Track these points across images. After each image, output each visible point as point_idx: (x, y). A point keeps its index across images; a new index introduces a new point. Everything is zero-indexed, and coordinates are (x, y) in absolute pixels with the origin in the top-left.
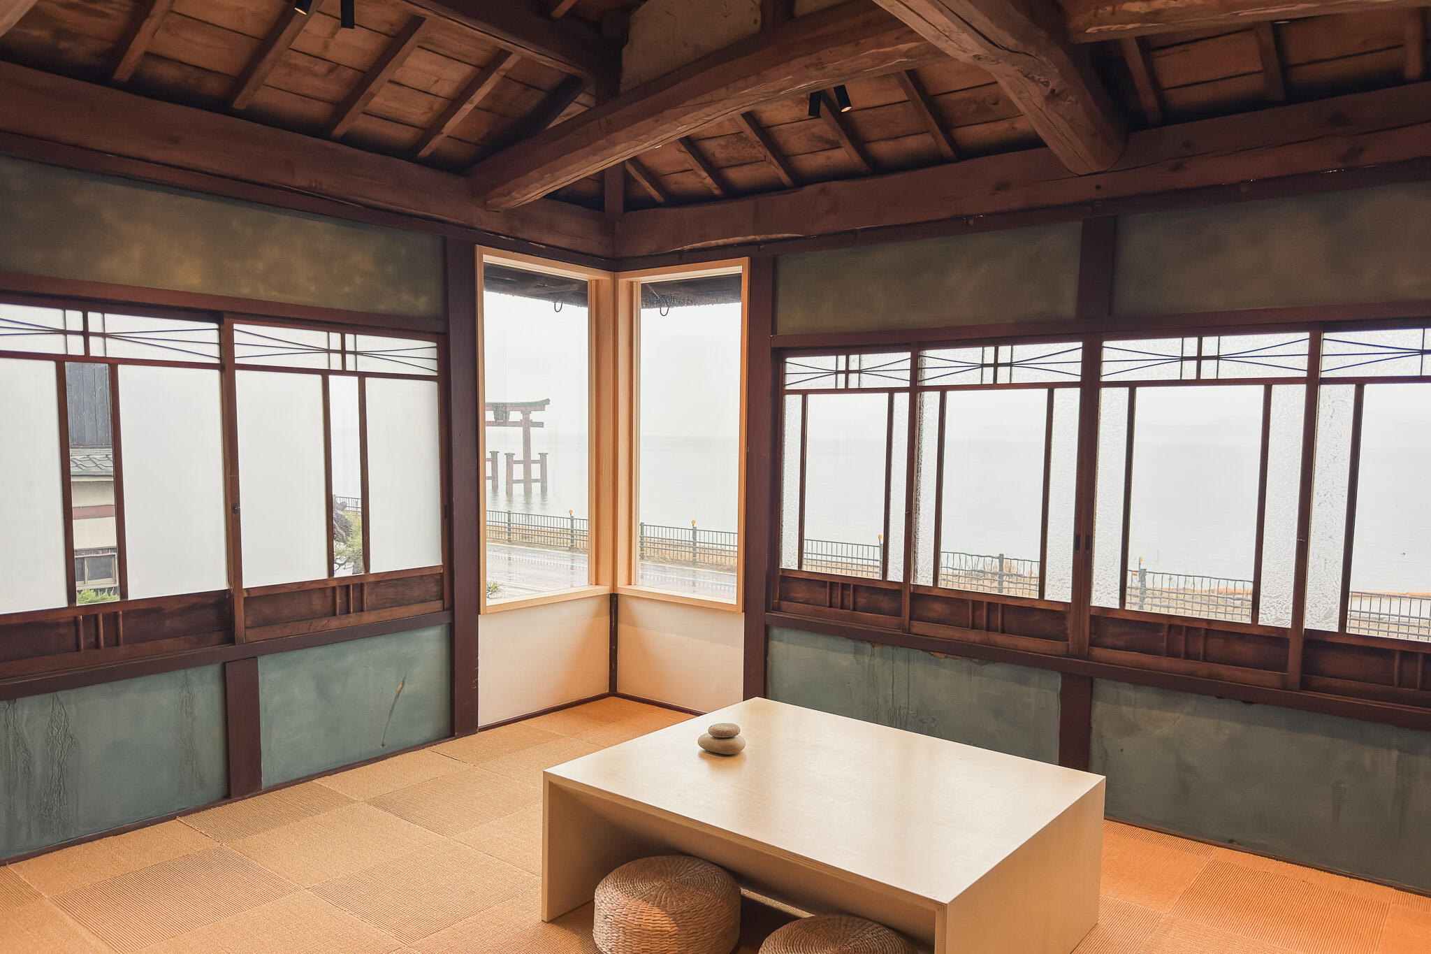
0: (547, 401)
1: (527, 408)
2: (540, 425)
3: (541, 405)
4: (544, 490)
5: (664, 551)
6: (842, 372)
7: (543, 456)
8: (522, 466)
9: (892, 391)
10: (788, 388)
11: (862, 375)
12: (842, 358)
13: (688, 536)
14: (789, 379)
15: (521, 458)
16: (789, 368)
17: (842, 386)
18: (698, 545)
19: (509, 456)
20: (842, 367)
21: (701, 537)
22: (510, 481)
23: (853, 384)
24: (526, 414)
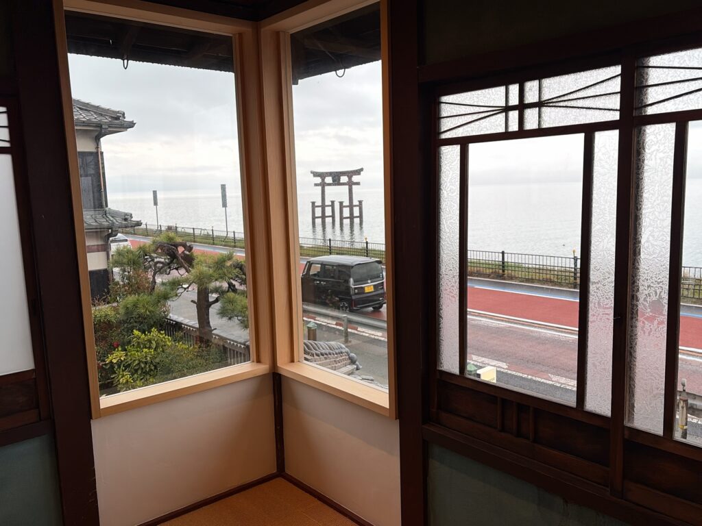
0: (362, 170)
1: (350, 174)
2: (358, 184)
3: (358, 172)
4: (361, 223)
6: (513, 108)
7: (360, 202)
8: (348, 208)
9: (589, 130)
10: (444, 136)
11: (544, 109)
12: (514, 89)
14: (446, 124)
15: (348, 204)
16: (446, 110)
17: (514, 127)
19: (341, 203)
20: (514, 101)
22: (342, 218)
23: (531, 123)
24: (350, 178)
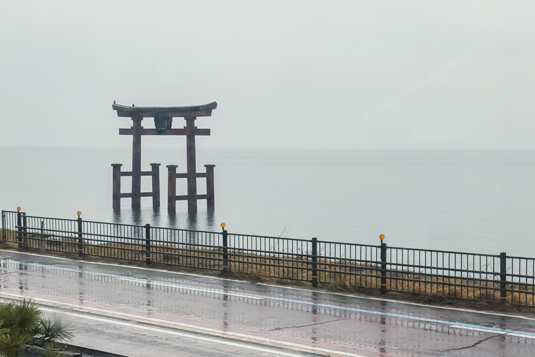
0: (214, 105)
1: (191, 113)
2: (206, 132)
3: (207, 110)
4: (211, 207)
5: (343, 275)
7: (210, 168)
13: (376, 256)
18: (388, 267)
19: (172, 169)
21: (391, 256)
22: (173, 198)
24: (190, 120)
